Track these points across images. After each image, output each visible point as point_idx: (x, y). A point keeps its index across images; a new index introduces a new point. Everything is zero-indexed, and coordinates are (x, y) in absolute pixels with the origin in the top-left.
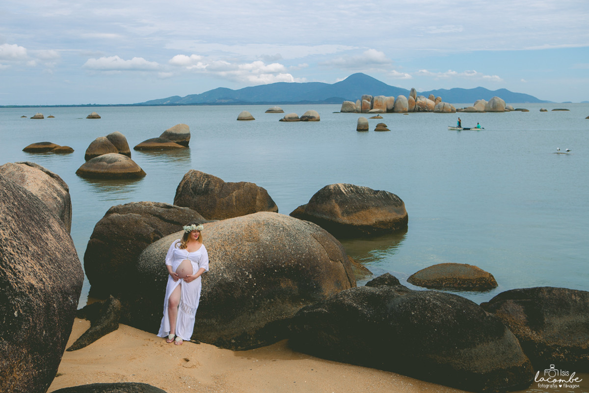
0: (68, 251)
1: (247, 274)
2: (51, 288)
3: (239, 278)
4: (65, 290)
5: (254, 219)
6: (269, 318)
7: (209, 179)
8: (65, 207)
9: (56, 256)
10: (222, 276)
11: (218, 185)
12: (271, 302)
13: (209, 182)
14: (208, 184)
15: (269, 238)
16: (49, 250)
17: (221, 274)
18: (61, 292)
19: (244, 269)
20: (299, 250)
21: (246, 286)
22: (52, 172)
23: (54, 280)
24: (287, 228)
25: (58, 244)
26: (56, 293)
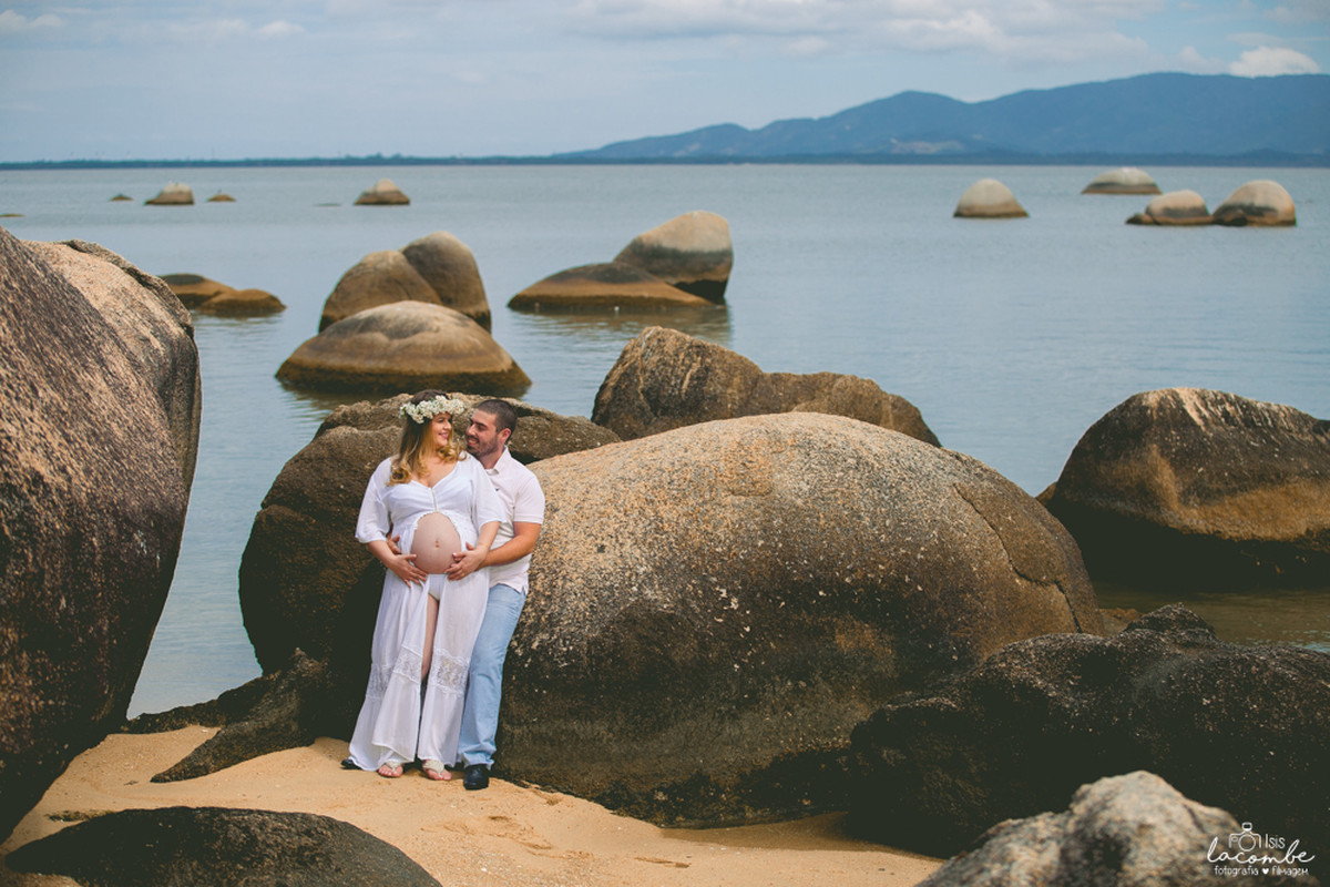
0: (148, 431)
1: (724, 595)
2: (87, 494)
3: (694, 605)
4: (125, 513)
5: (763, 428)
6: (786, 741)
7: (709, 360)
8: (174, 369)
9: (110, 431)
10: (640, 593)
11: (736, 380)
12: (796, 690)
13: (707, 369)
14: (701, 379)
15: (806, 488)
16: (92, 412)
17: (635, 589)
18: (115, 514)
19: (715, 579)
20: (906, 533)
21: (714, 630)
22: (143, 272)
23: (96, 479)
24: (871, 460)
25: (119, 406)
26: (100, 511)
